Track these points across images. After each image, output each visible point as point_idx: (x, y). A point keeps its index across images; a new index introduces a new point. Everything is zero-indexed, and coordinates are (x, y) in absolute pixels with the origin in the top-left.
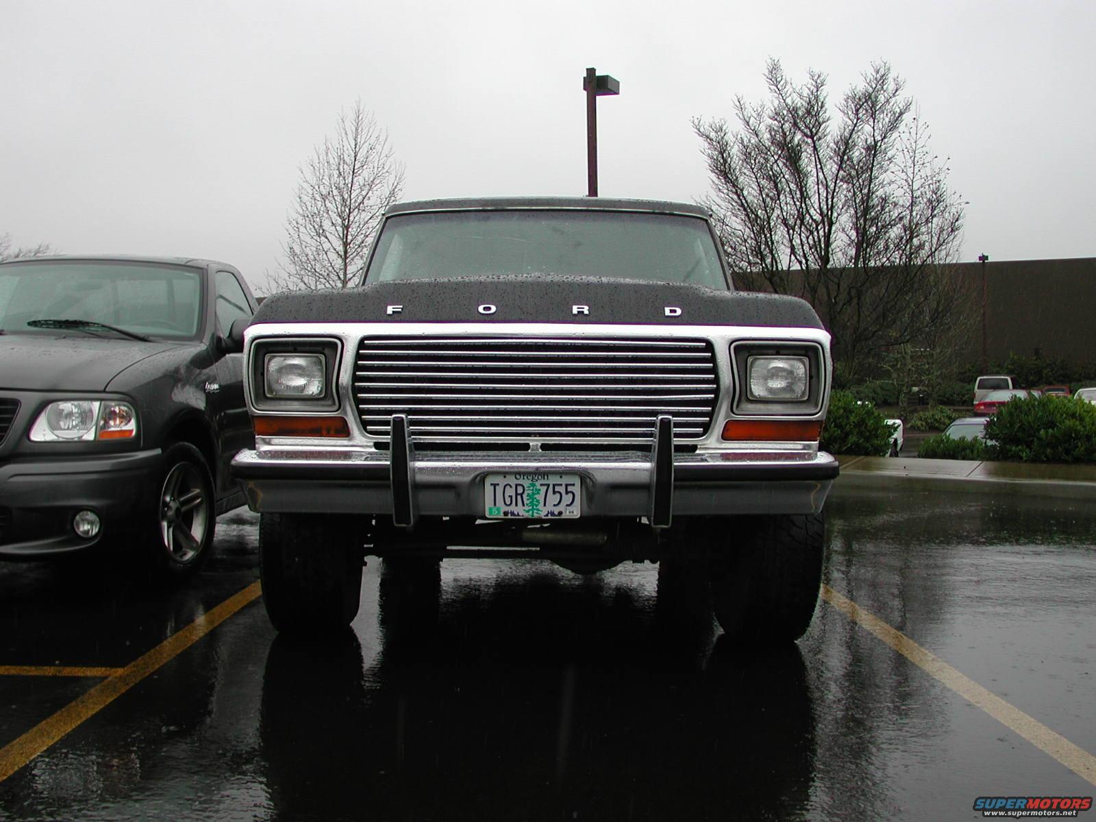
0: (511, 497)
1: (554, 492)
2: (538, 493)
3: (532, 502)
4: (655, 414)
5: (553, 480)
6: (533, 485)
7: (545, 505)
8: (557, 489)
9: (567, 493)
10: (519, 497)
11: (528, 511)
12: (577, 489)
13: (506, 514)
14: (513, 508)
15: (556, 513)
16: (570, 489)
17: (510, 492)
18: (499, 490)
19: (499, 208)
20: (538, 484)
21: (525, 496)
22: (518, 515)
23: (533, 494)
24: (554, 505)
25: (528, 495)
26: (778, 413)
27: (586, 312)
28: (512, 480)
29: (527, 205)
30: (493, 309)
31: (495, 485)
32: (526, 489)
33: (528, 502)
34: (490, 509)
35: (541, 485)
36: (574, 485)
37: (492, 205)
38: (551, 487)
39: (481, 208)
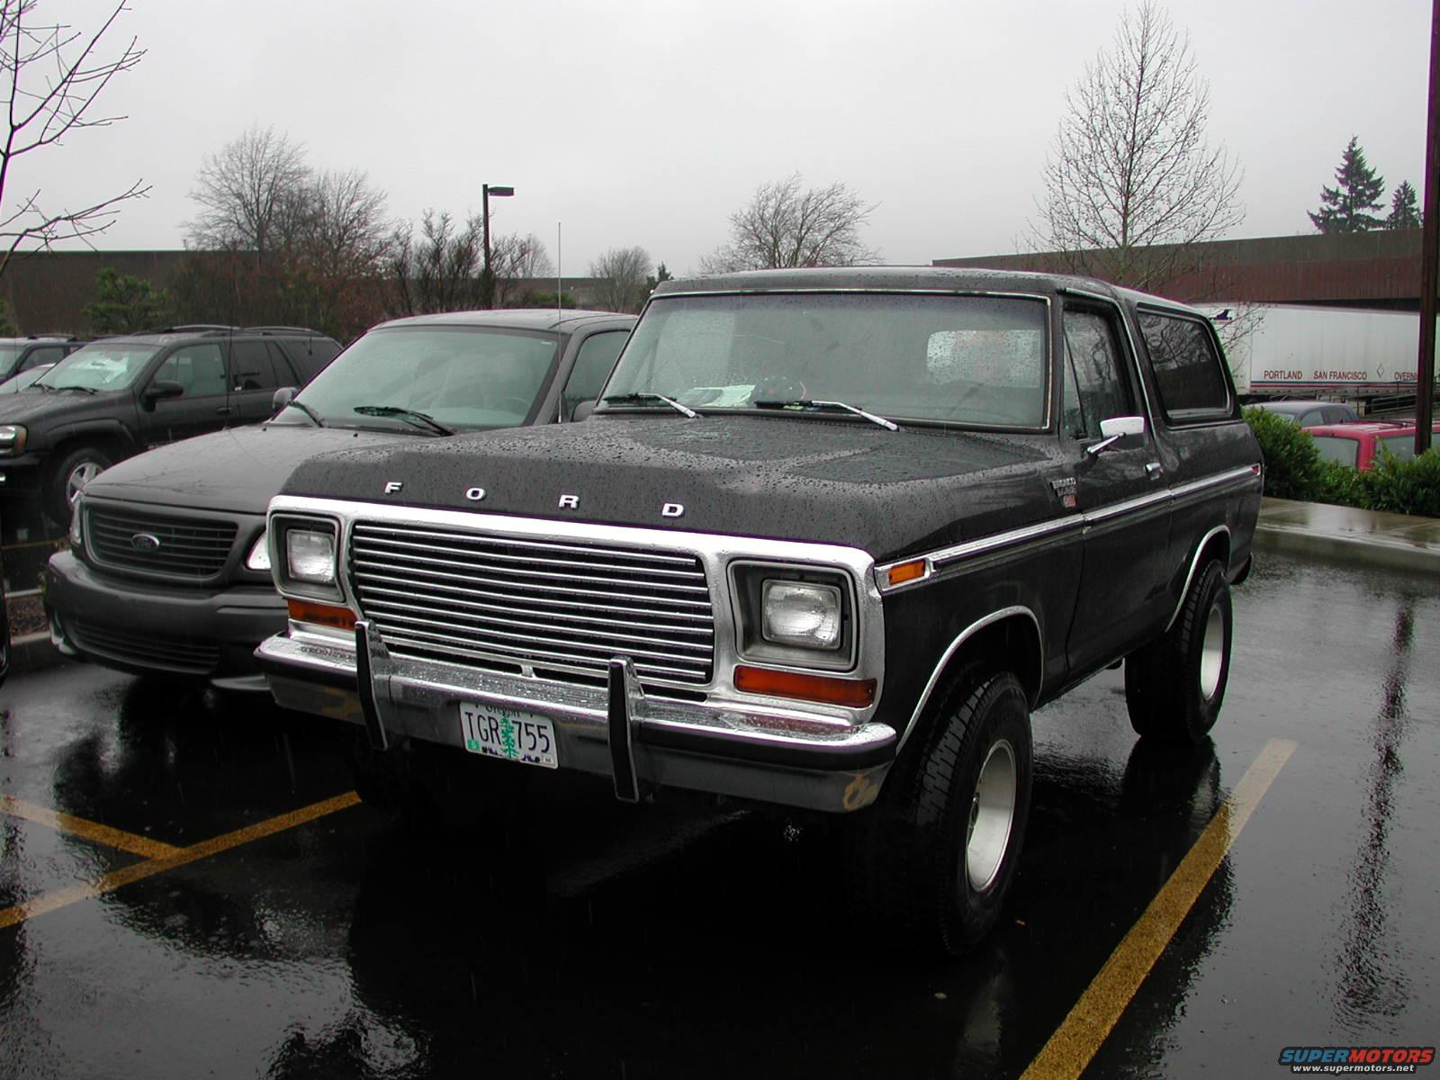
0: (486, 730)
1: (528, 734)
2: (512, 732)
3: (507, 741)
4: (608, 655)
5: (525, 719)
6: (506, 721)
7: (520, 746)
8: (530, 729)
9: (541, 736)
10: (494, 733)
11: (505, 751)
12: (550, 733)
13: (485, 750)
14: (489, 744)
15: (533, 758)
16: (543, 732)
17: (485, 725)
18: (475, 719)
19: (760, 290)
20: (510, 719)
21: (499, 732)
22: (496, 754)
23: (508, 732)
24: (530, 749)
25: (503, 731)
26: (800, 664)
27: (574, 505)
28: (482, 711)
29: (792, 286)
30: (482, 492)
31: (470, 715)
32: (499, 724)
33: (504, 740)
34: (469, 742)
35: (513, 722)
36: (545, 728)
37: (755, 286)
38: (523, 725)
39: (738, 291)
